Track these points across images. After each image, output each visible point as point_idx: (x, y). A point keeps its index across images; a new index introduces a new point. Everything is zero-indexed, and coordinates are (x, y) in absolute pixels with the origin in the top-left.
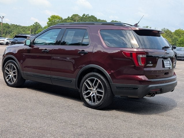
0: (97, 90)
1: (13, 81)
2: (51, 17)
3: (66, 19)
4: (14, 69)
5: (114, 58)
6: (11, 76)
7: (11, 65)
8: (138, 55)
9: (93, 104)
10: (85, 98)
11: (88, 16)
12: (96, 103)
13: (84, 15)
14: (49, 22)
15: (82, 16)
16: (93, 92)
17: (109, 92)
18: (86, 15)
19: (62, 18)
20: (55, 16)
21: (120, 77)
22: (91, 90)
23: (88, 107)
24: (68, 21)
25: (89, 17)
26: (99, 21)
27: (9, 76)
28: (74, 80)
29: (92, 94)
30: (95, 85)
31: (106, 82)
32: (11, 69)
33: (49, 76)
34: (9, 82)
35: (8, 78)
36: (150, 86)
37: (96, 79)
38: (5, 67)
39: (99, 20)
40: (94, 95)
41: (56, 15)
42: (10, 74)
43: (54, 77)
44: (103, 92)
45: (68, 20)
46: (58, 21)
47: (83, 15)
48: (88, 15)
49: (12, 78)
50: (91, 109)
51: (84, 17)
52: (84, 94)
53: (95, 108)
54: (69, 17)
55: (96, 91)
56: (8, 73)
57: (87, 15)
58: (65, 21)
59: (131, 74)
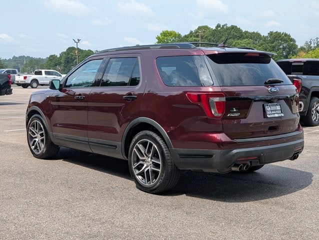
0: (152, 160)
1: (40, 149)
2: (161, 34)
3: (185, 36)
4: (41, 129)
5: (174, 105)
6: (37, 140)
7: (36, 123)
8: (211, 99)
9: (147, 185)
10: (136, 174)
11: (225, 27)
12: (152, 184)
13: (218, 26)
14: (158, 42)
15: (214, 28)
16: (148, 164)
17: (169, 164)
18: (221, 26)
19: (179, 35)
20: (167, 31)
21: (184, 136)
22: (144, 160)
23: (141, 190)
24: (190, 39)
25: (228, 29)
26: (245, 34)
27: (35, 141)
28: (120, 144)
29: (146, 167)
30: (149, 152)
31: (163, 147)
32: (37, 129)
33: (86, 139)
34: (35, 151)
35: (33, 145)
36: (235, 151)
37: (149, 141)
38: (29, 127)
39: (246, 32)
40: (148, 170)
41: (170, 30)
42: (36, 137)
43: (93, 140)
44: (160, 163)
45: (191, 37)
46: (173, 40)
47: (216, 25)
48: (226, 25)
49: (39, 143)
50: (145, 193)
51: (219, 29)
52: (134, 167)
53: (150, 191)
54: (191, 32)
55: (151, 163)
56: (33, 136)
57: (223, 26)
58: (186, 40)
59: (201, 132)
